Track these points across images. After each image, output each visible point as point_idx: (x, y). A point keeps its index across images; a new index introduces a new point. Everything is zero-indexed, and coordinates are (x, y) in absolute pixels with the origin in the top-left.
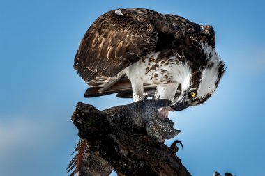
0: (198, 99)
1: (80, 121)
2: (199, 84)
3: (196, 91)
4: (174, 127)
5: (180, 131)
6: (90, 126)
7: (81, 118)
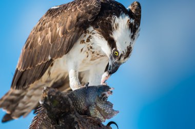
0: (122, 55)
1: (48, 103)
2: (115, 44)
3: (116, 50)
4: (113, 108)
5: (118, 112)
6: (55, 107)
7: (50, 100)
